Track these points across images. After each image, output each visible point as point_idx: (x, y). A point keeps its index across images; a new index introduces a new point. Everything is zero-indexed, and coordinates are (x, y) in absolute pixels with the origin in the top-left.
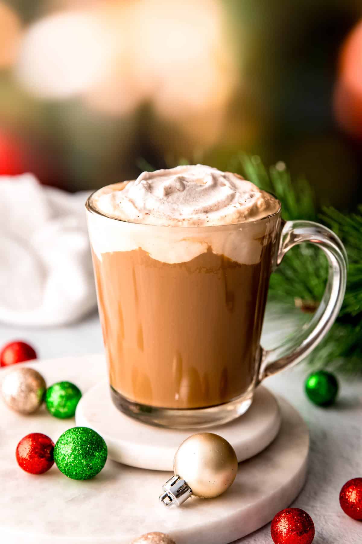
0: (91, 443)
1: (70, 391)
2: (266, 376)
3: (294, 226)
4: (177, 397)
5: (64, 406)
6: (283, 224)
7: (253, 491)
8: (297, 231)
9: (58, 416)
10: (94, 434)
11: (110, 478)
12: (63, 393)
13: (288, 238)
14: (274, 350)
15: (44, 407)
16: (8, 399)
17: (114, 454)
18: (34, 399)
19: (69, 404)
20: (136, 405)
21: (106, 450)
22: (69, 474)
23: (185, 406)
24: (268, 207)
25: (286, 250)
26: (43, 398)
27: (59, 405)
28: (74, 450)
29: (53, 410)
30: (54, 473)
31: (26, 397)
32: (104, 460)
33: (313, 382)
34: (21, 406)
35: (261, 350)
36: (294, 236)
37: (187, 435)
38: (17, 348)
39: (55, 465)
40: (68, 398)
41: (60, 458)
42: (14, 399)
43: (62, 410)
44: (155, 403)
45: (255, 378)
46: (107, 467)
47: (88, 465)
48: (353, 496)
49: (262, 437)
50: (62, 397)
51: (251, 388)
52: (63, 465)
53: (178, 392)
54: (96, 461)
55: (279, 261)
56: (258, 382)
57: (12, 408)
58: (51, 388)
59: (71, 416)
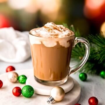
0: (30, 89)
1: (24, 77)
2: (71, 73)
3: (78, 38)
4: (50, 78)
5: (23, 81)
6: (75, 38)
7: (68, 100)
8: (78, 40)
9: (22, 83)
10: (31, 87)
11: (34, 97)
12: (23, 78)
13: (76, 41)
14: (73, 68)
15: (18, 81)
16: (10, 79)
17: (35, 92)
18: (16, 79)
19: (24, 80)
20: (41, 80)
21: (34, 91)
22: (25, 96)
23: (52, 80)
24: (72, 34)
25: (76, 44)
26: (18, 79)
27: (22, 81)
28: (26, 90)
29: (20, 82)
30: (22, 96)
31: (14, 79)
32: (33, 93)
33: (81, 75)
34: (13, 81)
35: (70, 67)
36: (78, 41)
37: (53, 87)
38: (10, 67)
39: (22, 94)
40: (24, 79)
41: (23, 92)
42: (11, 79)
43: (22, 82)
44: (45, 80)
45: (68, 74)
46: (34, 95)
47: (30, 94)
48: (91, 101)
49: (70, 88)
50: (22, 78)
51: (67, 76)
52: (24, 94)
53: (51, 77)
54: (32, 93)
55: (74, 46)
56: (69, 75)
57: (10, 81)
58: (20, 76)
59: (24, 83)
